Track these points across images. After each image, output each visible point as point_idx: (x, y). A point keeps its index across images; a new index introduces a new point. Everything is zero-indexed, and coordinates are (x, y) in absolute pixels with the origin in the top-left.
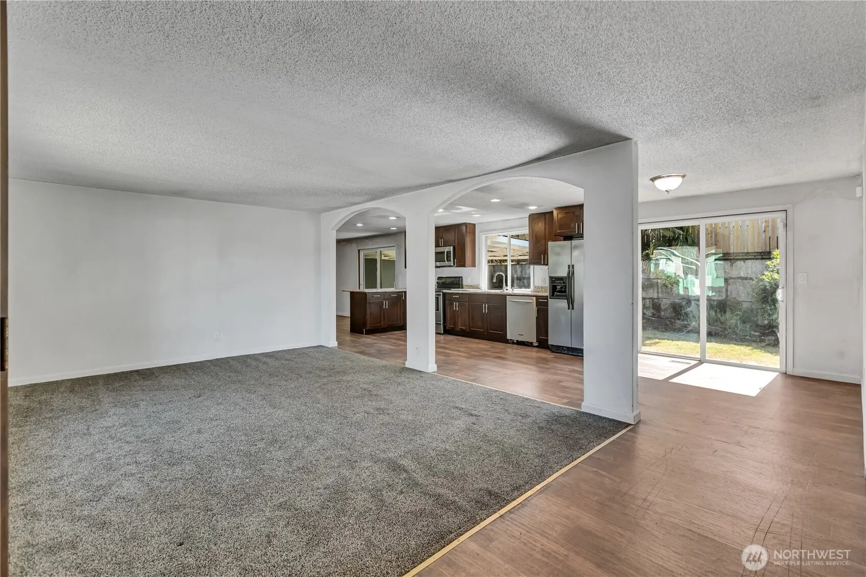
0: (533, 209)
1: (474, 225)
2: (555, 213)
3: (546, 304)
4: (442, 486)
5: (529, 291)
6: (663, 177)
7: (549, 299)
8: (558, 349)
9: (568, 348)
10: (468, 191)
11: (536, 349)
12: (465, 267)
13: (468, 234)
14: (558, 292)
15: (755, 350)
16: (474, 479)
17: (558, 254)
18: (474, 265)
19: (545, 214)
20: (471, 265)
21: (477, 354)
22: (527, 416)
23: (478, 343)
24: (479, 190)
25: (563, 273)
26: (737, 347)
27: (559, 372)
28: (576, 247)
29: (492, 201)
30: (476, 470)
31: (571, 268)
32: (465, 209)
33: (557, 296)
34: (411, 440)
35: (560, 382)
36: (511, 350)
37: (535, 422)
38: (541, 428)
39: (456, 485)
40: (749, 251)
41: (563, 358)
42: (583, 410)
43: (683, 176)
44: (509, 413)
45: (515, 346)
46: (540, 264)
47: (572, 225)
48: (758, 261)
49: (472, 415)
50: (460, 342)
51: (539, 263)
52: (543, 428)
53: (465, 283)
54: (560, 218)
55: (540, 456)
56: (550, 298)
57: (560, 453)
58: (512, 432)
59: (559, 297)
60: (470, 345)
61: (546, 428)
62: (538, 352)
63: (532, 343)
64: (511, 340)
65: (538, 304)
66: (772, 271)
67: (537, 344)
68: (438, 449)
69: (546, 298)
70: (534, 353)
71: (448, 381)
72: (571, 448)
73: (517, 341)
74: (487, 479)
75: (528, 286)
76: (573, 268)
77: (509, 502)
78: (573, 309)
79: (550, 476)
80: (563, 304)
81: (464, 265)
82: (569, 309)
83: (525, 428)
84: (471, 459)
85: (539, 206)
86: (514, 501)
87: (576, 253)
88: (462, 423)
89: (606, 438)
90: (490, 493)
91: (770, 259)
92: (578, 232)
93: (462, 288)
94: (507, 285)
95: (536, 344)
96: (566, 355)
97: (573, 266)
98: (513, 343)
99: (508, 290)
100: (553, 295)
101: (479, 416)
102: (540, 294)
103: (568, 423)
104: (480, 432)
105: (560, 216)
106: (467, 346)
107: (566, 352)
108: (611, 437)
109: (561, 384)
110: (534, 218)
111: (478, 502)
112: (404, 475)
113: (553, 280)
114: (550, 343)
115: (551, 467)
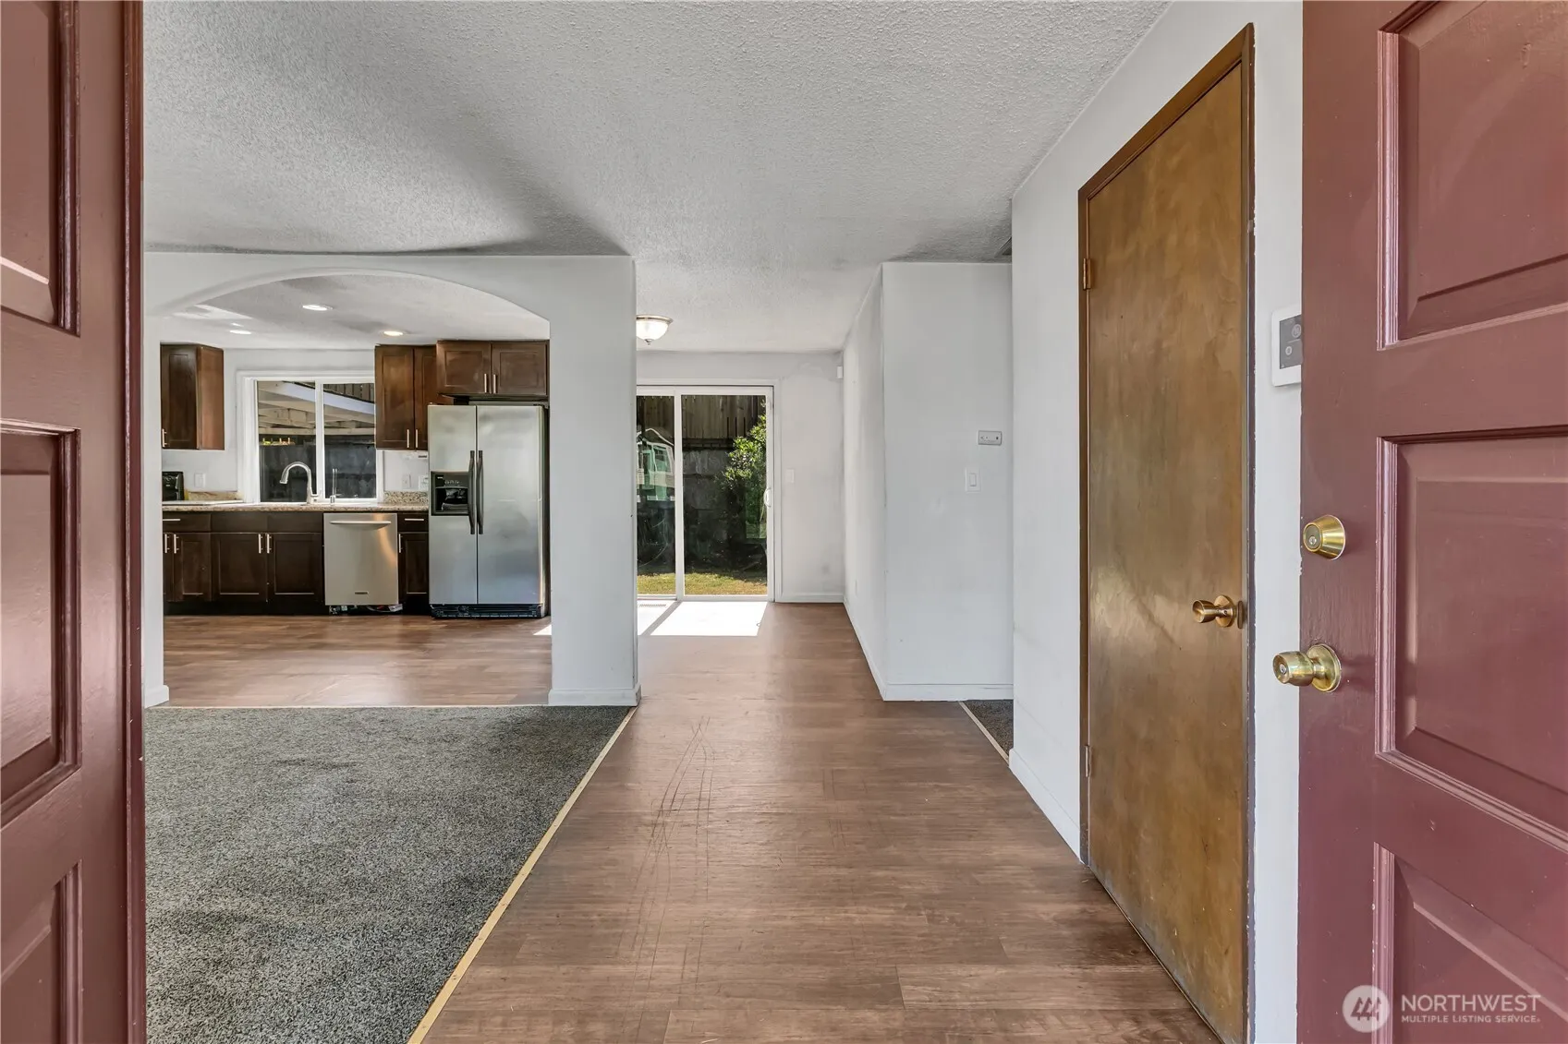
0: (393, 335)
1: (220, 352)
2: (440, 350)
3: (424, 527)
4: (356, 909)
5: (374, 502)
6: (643, 318)
7: (431, 518)
8: (451, 613)
9: (472, 608)
10: (268, 281)
11: (398, 618)
12: (194, 447)
13: (203, 372)
14: (450, 501)
15: (723, 578)
16: (419, 874)
17: (450, 430)
18: (219, 444)
19: (413, 348)
20: (210, 443)
21: (265, 646)
22: (456, 739)
23: (249, 624)
24: (292, 283)
25: (460, 464)
26: (701, 576)
27: (473, 651)
28: (486, 418)
29: (305, 307)
30: (413, 857)
31: (477, 459)
32: (218, 313)
33: (446, 509)
34: (205, 858)
35: (484, 667)
36: (337, 629)
37: (477, 745)
38: (495, 751)
39: (387, 898)
40: (705, 437)
41: (466, 627)
42: (551, 704)
43: (669, 322)
44: (416, 742)
45: (346, 619)
46: (403, 447)
47: (476, 377)
48: (715, 451)
49: (335, 767)
50: (193, 628)
51: (399, 445)
52: (499, 750)
53: (188, 486)
54: (451, 361)
55: (521, 793)
56: (432, 515)
57: (551, 778)
58: (445, 773)
59: (447, 512)
60: (228, 631)
61: (504, 748)
62: (405, 623)
63: (386, 607)
64: (333, 607)
65: (402, 526)
66: (736, 465)
67: (401, 608)
68: (296, 851)
69: (424, 514)
70: (395, 626)
71: (220, 714)
72: (565, 767)
73: (349, 607)
74: (446, 863)
75: (370, 493)
76: (481, 456)
77: (507, 883)
78: (481, 532)
79: (555, 816)
80: (461, 523)
81: (192, 445)
82: (472, 532)
83: (465, 758)
84: (389, 843)
85: (409, 333)
86: (518, 876)
87: (486, 429)
88: (319, 786)
89: (609, 735)
90: (467, 881)
91: (732, 449)
92: (488, 391)
93: (182, 498)
94: (315, 492)
95: (397, 607)
96: (468, 621)
97: (481, 452)
98: (340, 613)
99: (318, 500)
100: (438, 508)
101: (354, 764)
102: (409, 507)
103: (537, 731)
104: (375, 792)
105: (450, 357)
106: (218, 633)
107: (466, 615)
108: (614, 732)
109: (487, 670)
110: (385, 353)
111: (453, 905)
112: (244, 929)
113: (438, 479)
114: (433, 600)
115: (549, 804)
